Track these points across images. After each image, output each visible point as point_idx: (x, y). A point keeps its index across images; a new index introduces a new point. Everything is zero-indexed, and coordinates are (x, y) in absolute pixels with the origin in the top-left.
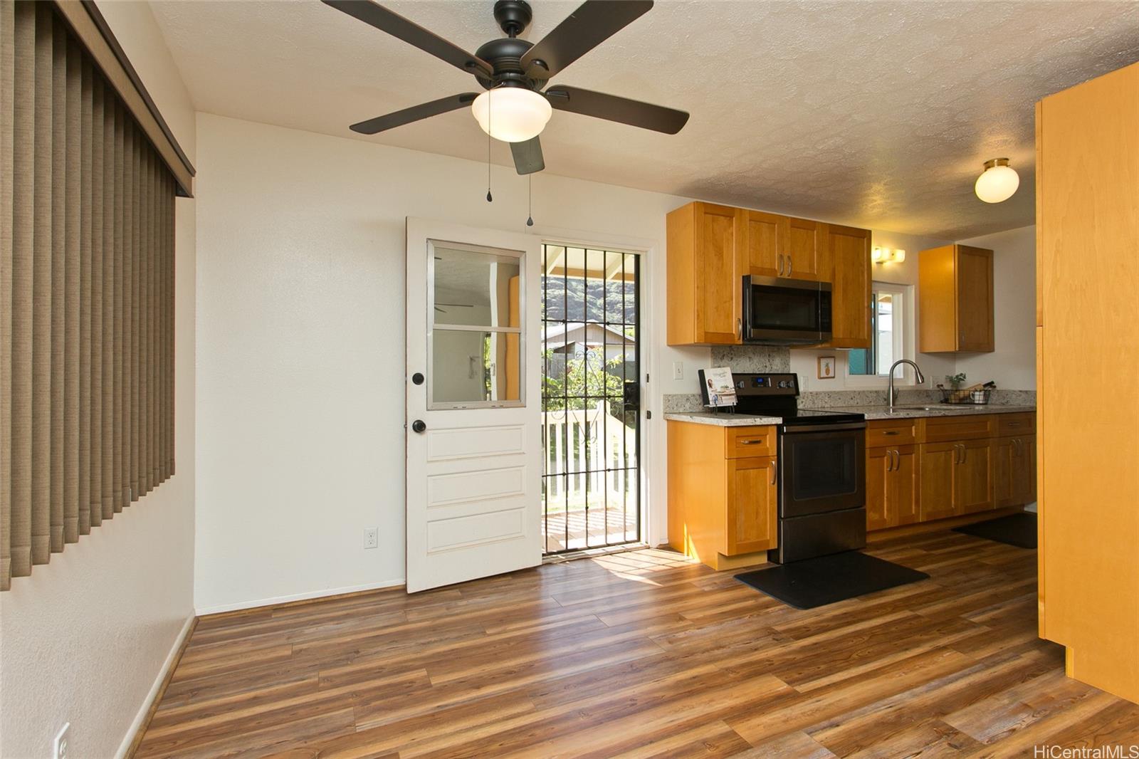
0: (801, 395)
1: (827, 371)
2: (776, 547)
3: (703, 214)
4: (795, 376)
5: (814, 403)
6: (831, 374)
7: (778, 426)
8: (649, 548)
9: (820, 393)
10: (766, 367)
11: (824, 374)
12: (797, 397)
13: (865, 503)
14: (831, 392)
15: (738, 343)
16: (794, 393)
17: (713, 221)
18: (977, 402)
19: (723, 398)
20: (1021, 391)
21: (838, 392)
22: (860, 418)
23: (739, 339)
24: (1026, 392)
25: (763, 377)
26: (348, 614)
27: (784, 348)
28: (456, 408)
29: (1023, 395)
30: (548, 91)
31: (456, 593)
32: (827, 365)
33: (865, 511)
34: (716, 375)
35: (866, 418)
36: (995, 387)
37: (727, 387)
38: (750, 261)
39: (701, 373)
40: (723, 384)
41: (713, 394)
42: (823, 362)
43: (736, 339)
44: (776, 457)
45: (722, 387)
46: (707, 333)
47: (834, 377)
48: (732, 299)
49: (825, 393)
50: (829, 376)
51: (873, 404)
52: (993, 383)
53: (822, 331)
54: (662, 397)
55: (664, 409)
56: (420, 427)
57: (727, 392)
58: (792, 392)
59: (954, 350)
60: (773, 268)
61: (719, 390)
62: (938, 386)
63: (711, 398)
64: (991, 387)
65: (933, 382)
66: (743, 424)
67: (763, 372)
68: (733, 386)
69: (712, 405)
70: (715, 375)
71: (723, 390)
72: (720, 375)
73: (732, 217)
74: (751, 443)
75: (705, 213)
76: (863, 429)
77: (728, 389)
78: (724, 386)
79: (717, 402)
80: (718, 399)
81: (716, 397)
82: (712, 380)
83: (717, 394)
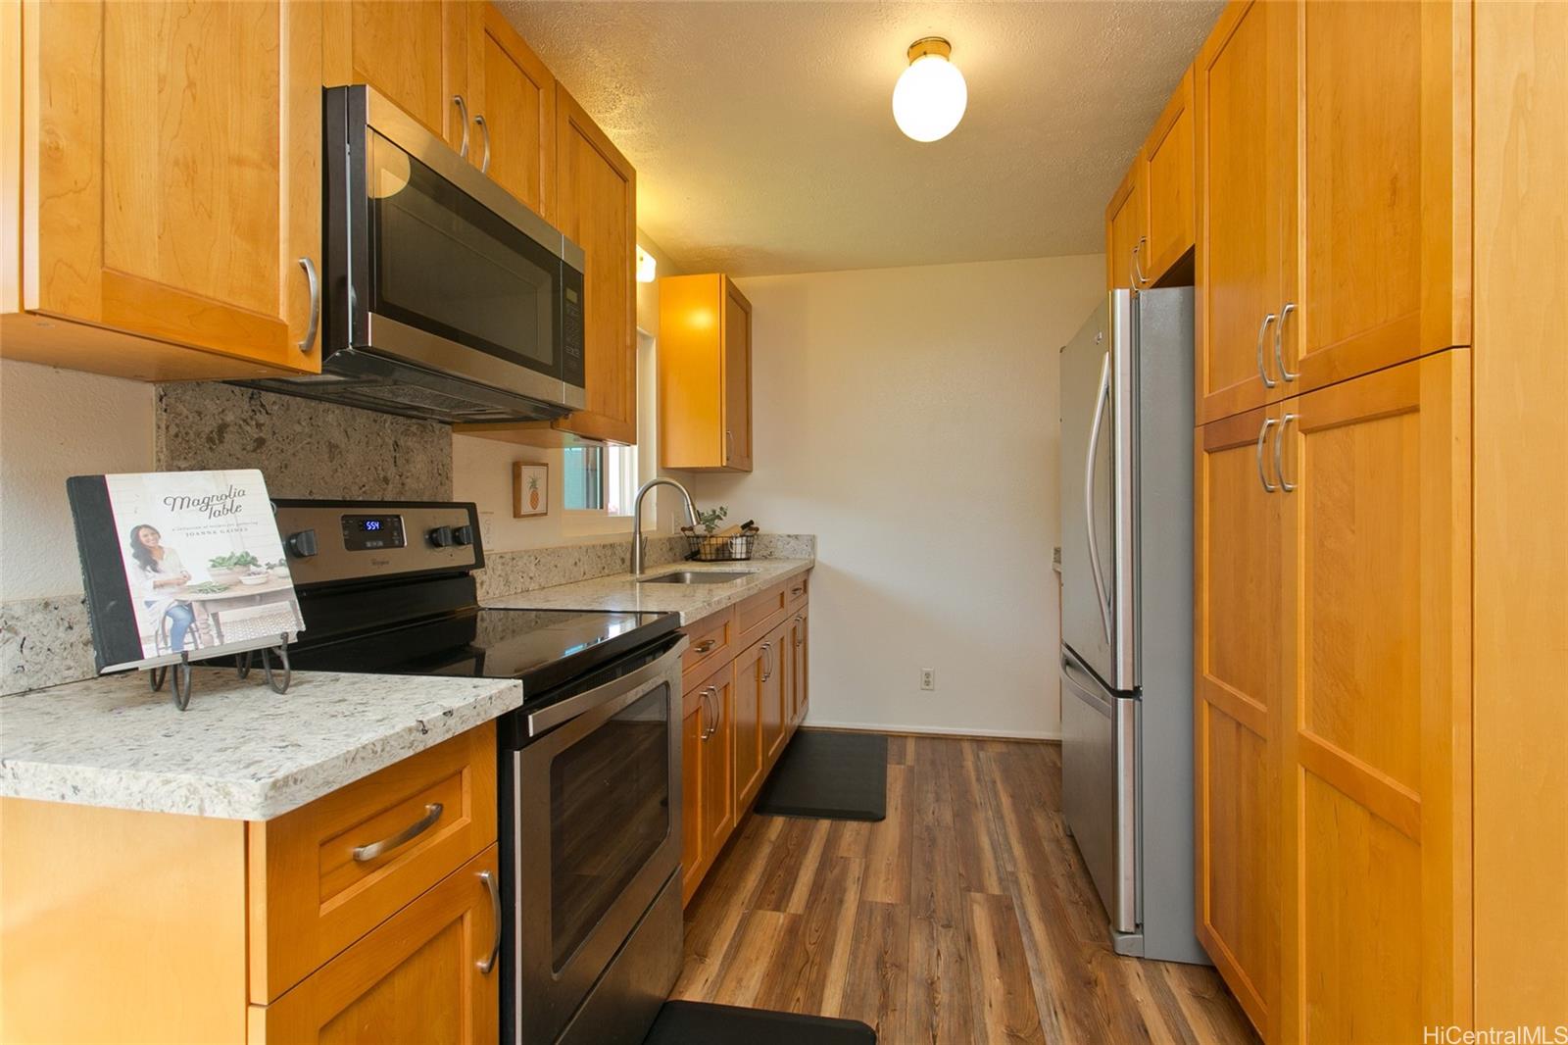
0: (485, 566)
1: (534, 498)
4: (472, 509)
6: (540, 508)
7: (505, 719)
9: (521, 555)
10: (386, 480)
11: (526, 505)
12: (477, 573)
14: (541, 551)
16: (473, 562)
18: (738, 557)
19: (222, 615)
20: (789, 536)
21: (552, 551)
24: (796, 537)
25: (387, 516)
27: (437, 426)
29: (793, 542)
32: (534, 484)
34: (185, 502)
35: (684, 622)
36: (757, 529)
37: (246, 562)
40: (227, 546)
41: (165, 600)
42: (527, 475)
44: (495, 847)
45: (217, 563)
47: (546, 514)
49: (529, 554)
50: (539, 510)
51: (606, 571)
52: (752, 522)
57: (251, 584)
58: (468, 556)
59: (719, 465)
62: (683, 529)
63: (146, 623)
64: (751, 529)
65: (675, 521)
68: (278, 553)
69: (155, 652)
70: (176, 508)
71: (224, 576)
72: (206, 504)
77: (253, 568)
78: (227, 555)
79: (188, 638)
80: (193, 620)
81: (182, 614)
82: (155, 532)
83: (189, 597)
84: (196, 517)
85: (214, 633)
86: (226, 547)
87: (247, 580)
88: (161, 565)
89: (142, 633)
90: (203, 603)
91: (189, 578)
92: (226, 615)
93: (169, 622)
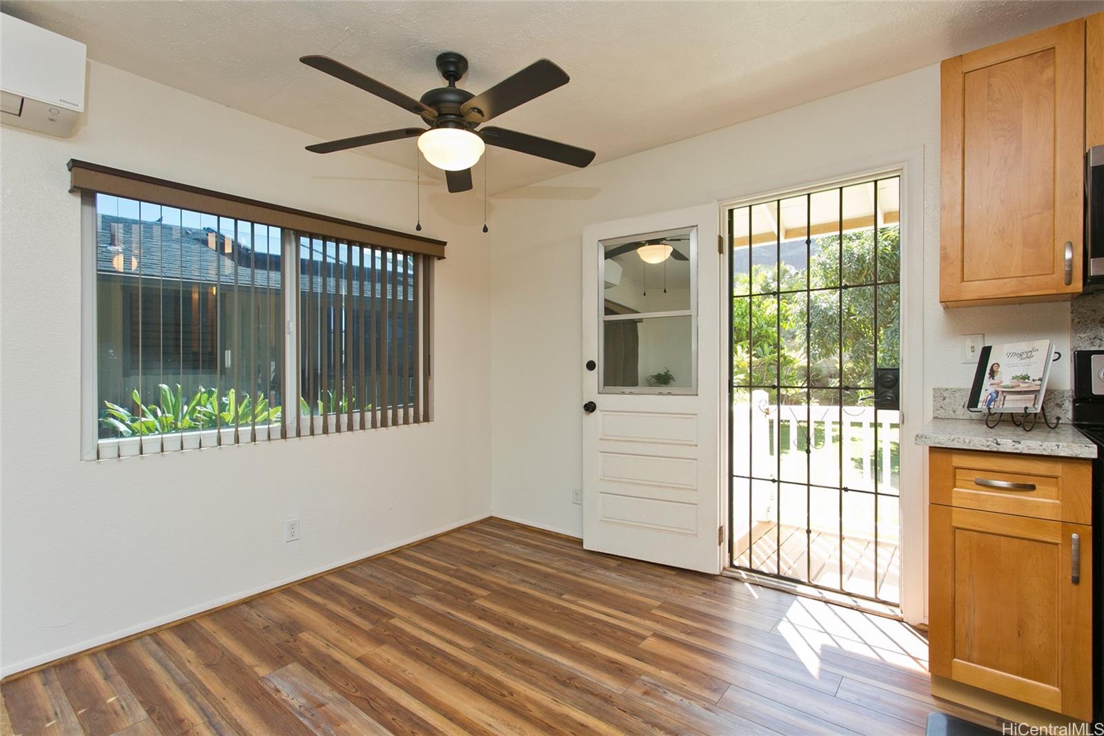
7: (1090, 463)
8: (900, 621)
15: (1071, 289)
17: (991, 76)
26: (538, 546)
28: (623, 393)
30: (482, 130)
31: (613, 563)
37: (1026, 378)
41: (992, 389)
43: (1063, 283)
44: (1090, 529)
54: (930, 394)
55: (934, 412)
56: (590, 407)
63: (983, 396)
69: (980, 408)
71: (1015, 383)
75: (967, 72)
77: (1027, 380)
78: (1019, 375)
79: (993, 403)
80: (997, 397)
81: (994, 395)
82: (999, 365)
83: (999, 389)
84: (1016, 360)
85: (1001, 403)
86: (1020, 372)
87: (1022, 385)
88: (996, 378)
89: (980, 400)
90: (1003, 392)
91: (1002, 382)
92: (1009, 397)
93: (990, 397)
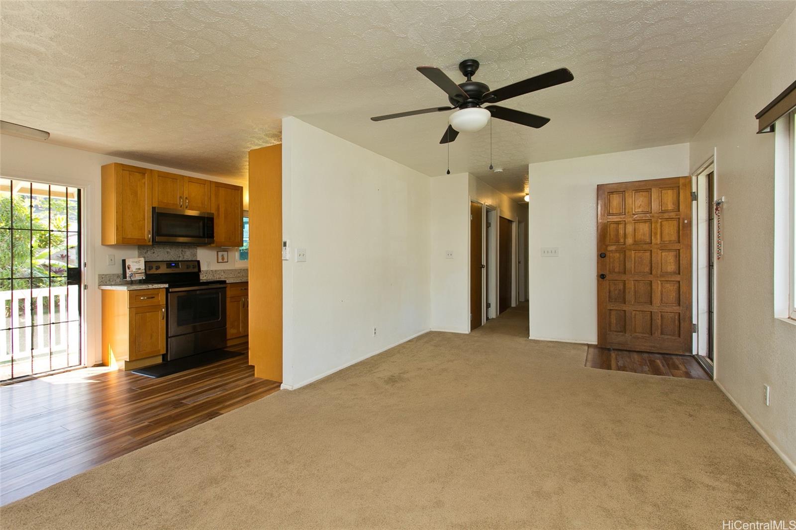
0: (202, 272)
1: (223, 259)
2: (165, 352)
3: (121, 171)
4: (199, 262)
5: (214, 276)
7: (166, 288)
8: (86, 367)
9: (218, 271)
10: (179, 256)
11: (220, 260)
12: (200, 273)
13: (226, 325)
14: (226, 270)
15: (149, 244)
16: (197, 271)
17: (130, 174)
19: (136, 275)
21: (230, 270)
22: (224, 282)
23: (149, 241)
25: (177, 263)
32: (223, 256)
33: (226, 329)
35: (227, 282)
37: (140, 269)
38: (158, 198)
39: (124, 261)
40: (138, 267)
41: (130, 273)
42: (220, 254)
43: (147, 242)
44: (165, 305)
45: (136, 269)
46: (125, 238)
48: (145, 220)
49: (221, 270)
50: (225, 261)
53: (207, 238)
54: (97, 277)
55: (99, 283)
57: (140, 271)
58: (196, 270)
60: (176, 203)
61: (134, 271)
63: (128, 275)
66: (139, 289)
67: (177, 260)
68: (144, 268)
69: (128, 279)
70: (133, 262)
72: (136, 262)
73: (144, 174)
74: (148, 298)
75: (123, 170)
76: (225, 288)
80: (133, 276)
82: (130, 265)
88: (130, 269)
89: (127, 277)
90: (134, 273)
93: (130, 276)
